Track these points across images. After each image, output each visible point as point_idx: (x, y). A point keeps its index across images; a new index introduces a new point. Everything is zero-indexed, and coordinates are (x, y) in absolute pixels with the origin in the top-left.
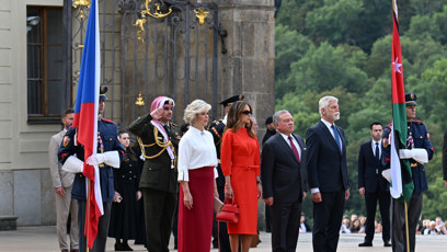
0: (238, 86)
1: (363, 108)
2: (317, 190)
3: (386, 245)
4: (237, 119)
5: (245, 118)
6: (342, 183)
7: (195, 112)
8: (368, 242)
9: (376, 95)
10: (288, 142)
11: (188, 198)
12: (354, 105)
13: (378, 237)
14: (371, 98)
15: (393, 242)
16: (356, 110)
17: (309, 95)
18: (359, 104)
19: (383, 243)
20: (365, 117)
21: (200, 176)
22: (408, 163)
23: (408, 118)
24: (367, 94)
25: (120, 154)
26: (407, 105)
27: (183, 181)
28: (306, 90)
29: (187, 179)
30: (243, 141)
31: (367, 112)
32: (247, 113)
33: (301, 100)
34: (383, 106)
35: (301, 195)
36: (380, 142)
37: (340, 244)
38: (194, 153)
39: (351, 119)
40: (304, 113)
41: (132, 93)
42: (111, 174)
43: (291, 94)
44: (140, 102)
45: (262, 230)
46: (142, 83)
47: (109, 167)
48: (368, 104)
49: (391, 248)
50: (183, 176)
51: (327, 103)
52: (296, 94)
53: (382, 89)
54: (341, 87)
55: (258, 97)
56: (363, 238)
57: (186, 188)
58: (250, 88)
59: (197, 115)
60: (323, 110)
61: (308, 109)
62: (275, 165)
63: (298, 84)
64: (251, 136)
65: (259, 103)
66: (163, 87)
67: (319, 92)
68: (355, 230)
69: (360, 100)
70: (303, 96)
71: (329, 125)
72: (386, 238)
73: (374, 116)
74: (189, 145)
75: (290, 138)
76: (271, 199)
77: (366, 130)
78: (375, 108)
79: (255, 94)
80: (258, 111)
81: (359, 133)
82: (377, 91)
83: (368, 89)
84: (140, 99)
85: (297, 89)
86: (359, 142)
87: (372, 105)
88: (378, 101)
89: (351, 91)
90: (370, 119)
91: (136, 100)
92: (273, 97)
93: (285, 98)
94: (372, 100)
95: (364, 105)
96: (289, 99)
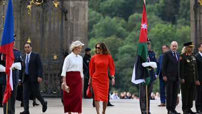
0: (72, 35)
1: (124, 45)
9: (130, 39)
12: (121, 43)
14: (128, 40)
16: (122, 46)
17: (101, 39)
18: (123, 43)
20: (125, 49)
24: (127, 39)
28: (99, 37)
31: (126, 46)
34: (133, 44)
39: (119, 49)
41: (25, 37)
46: (30, 33)
47: (17, 69)
48: (126, 43)
50: (64, 74)
52: (95, 39)
53: (133, 37)
54: (114, 35)
58: (77, 35)
63: (96, 34)
66: (39, 35)
69: (123, 41)
70: (98, 39)
73: (130, 48)
78: (129, 45)
79: (79, 38)
81: (123, 56)
82: (131, 38)
83: (126, 36)
84: (29, 40)
85: (96, 36)
86: (123, 59)
87: (128, 44)
88: (131, 42)
89: (120, 37)
90: (128, 50)
91: (27, 40)
92: (87, 40)
93: (91, 40)
94: (129, 42)
95: (125, 43)
96: (93, 41)
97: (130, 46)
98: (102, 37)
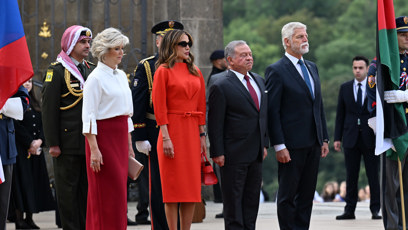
0: (174, 10)
1: (334, 38)
2: (282, 147)
3: (375, 217)
4: (170, 52)
5: (182, 52)
6: (316, 137)
7: (107, 45)
8: (349, 214)
9: (352, 21)
10: (245, 83)
11: (96, 156)
12: (323, 33)
13: (363, 207)
14: (345, 24)
15: (385, 212)
16: (326, 41)
17: (263, 21)
18: (330, 33)
19: (371, 215)
20: (337, 50)
21: (110, 128)
22: (401, 109)
23: (401, 49)
24: (341, 19)
25: (24, 101)
26: (399, 32)
27: (90, 134)
28: (259, 14)
29: (95, 131)
30: (181, 79)
31: (341, 43)
32: (184, 44)
33: (253, 28)
34: (361, 35)
35: (261, 153)
36: (364, 83)
37: (313, 217)
38: (104, 97)
39: (320, 52)
40: (258, 46)
41: (34, 21)
42: (12, 128)
43: (239, 21)
44: (45, 33)
45: (208, 199)
46: (48, 8)
47: (9, 119)
48: (341, 32)
49: (381, 221)
51: (291, 32)
52: (247, 21)
53: (360, 13)
54: (305, 10)
55: (202, 23)
56: (343, 209)
57: (93, 143)
58: (190, 13)
59: (109, 49)
60: (287, 40)
61: (263, 39)
62: (227, 114)
63: (248, 7)
64: (193, 73)
65: (202, 32)
66: (76, 12)
67: (277, 17)
68: (329, 198)
69: (331, 27)
70: (256, 23)
71: (294, 61)
72: (374, 208)
73: (350, 49)
74: (98, 87)
75: (246, 78)
76: (222, 159)
77: (339, 68)
78: (350, 38)
79: (196, 20)
80: (201, 42)
81: (330, 71)
82: (354, 15)
83: (341, 12)
84: (45, 29)
85: (248, 14)
86: (331, 82)
87: (347, 34)
88: (354, 28)
89: (319, 16)
90: (345, 52)
91: (40, 30)
92: (220, 24)
93: (232, 26)
94: (347, 28)
95: (336, 33)
96: (237, 27)
97: (353, 42)
98: (267, 15)
